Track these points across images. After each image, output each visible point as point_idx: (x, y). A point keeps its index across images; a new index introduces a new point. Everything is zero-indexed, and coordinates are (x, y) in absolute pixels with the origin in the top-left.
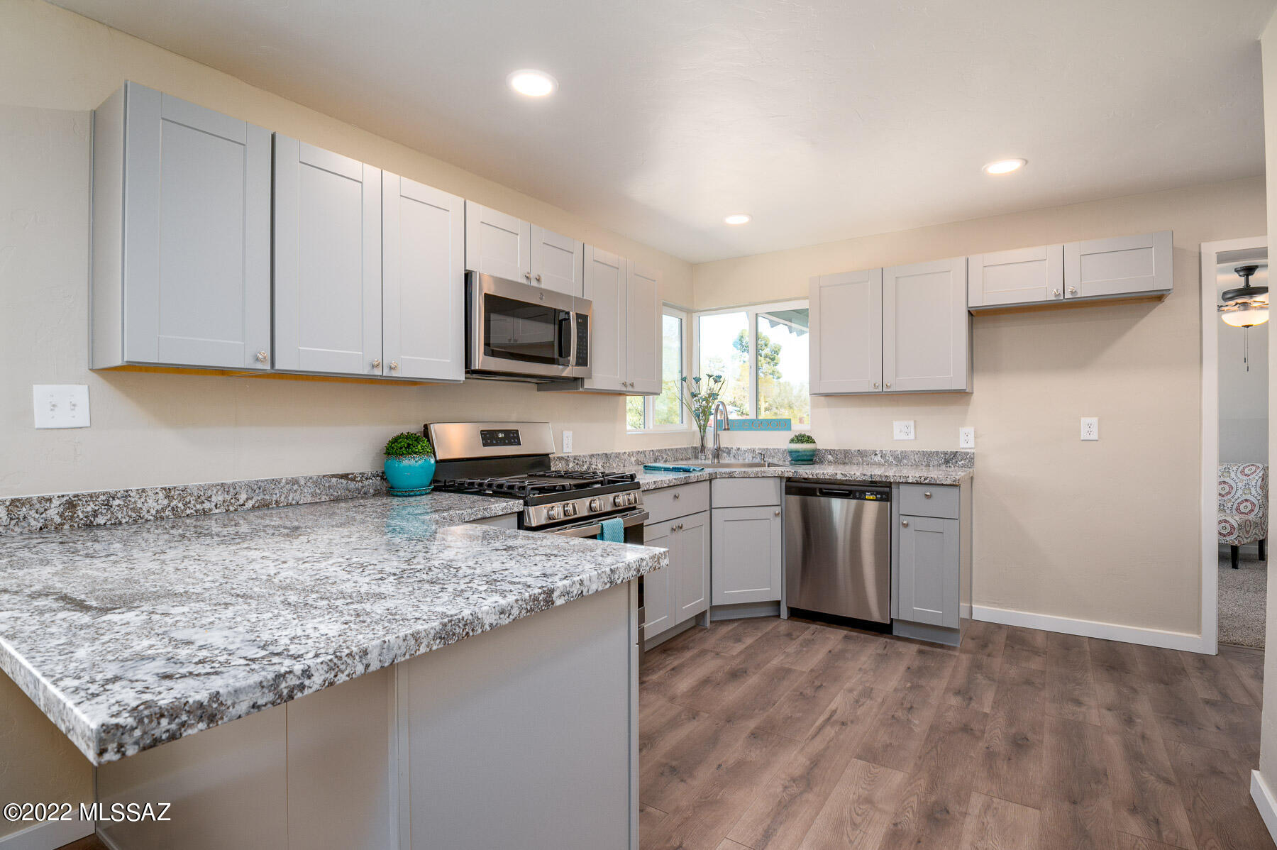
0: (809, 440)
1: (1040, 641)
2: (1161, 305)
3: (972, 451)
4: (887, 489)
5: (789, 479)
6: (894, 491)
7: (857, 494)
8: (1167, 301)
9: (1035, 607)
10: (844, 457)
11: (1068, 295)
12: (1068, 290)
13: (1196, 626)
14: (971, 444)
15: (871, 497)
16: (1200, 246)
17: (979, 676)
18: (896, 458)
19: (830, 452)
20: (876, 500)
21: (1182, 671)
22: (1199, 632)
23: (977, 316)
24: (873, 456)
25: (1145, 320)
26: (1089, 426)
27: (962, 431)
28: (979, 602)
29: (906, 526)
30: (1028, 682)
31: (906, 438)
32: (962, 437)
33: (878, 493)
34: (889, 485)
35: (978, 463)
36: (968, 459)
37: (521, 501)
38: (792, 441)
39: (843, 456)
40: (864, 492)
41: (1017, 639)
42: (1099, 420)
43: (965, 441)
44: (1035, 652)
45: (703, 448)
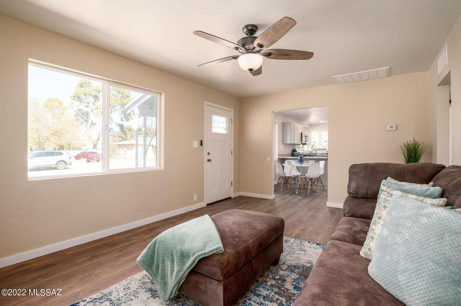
38: (327, 152)
45: (312, 153)
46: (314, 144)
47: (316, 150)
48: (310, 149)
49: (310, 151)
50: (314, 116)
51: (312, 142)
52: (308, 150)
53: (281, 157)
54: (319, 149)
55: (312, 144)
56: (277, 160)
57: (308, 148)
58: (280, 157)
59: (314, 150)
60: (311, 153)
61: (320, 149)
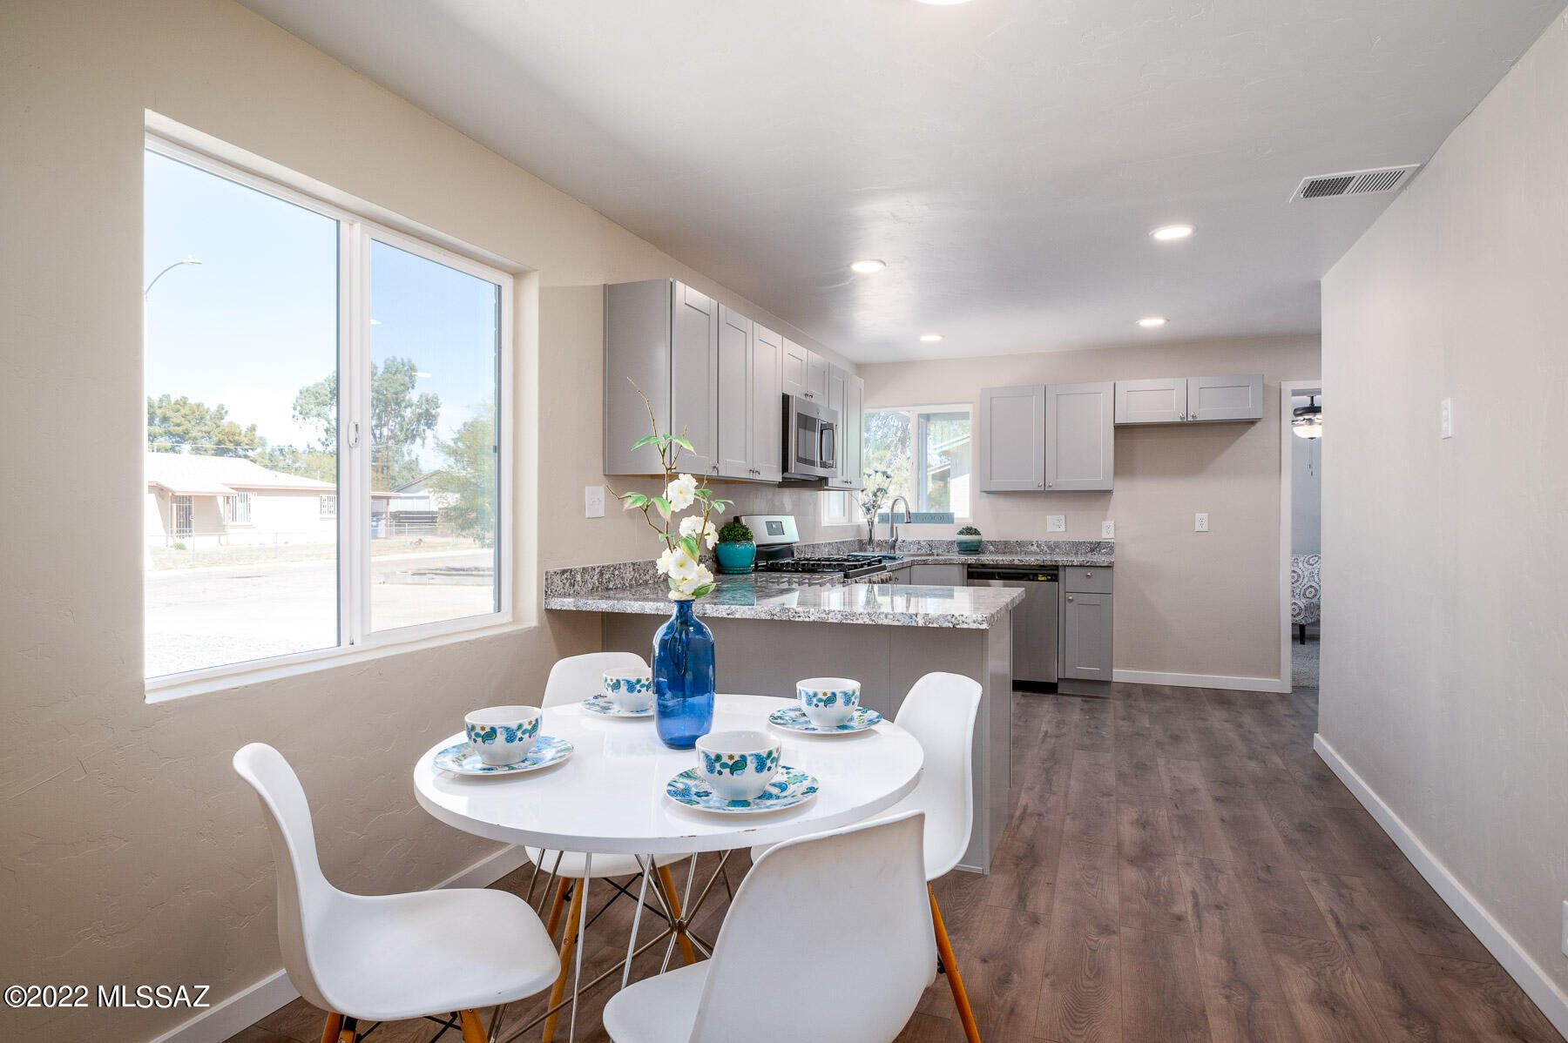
0: (976, 532)
1: (1168, 691)
2: (1253, 428)
3: (1113, 541)
4: (1056, 572)
5: (969, 566)
6: (1061, 573)
7: (1031, 577)
8: (1258, 425)
9: (1163, 669)
10: (1005, 547)
11: (1190, 419)
12: (1191, 413)
13: (1278, 674)
14: (1112, 536)
15: (1043, 579)
16: (1280, 383)
17: (1133, 711)
18: (1049, 547)
19: (992, 543)
20: (1047, 581)
21: (1270, 702)
22: (1279, 677)
23: (1121, 430)
24: (1030, 547)
25: (1242, 438)
26: (1201, 521)
27: (1105, 524)
28: (1118, 667)
29: (1071, 601)
30: (1167, 712)
31: (1058, 530)
32: (1104, 531)
33: (1048, 575)
34: (1057, 567)
35: (1117, 549)
36: (1109, 548)
37: (842, 574)
38: (961, 533)
39: (1003, 546)
40: (1037, 575)
41: (1151, 691)
42: (1209, 516)
43: (1107, 533)
44: (1167, 697)
45: (871, 541)
46: (885, 484)
47: (892, 519)
48: (861, 518)
49: (859, 527)
50: (877, 267)
51: (867, 470)
52: (850, 520)
53: (568, 603)
54: (910, 518)
55: (871, 484)
56: (530, 631)
57: (848, 510)
58: (559, 603)
59: (884, 519)
60: (866, 538)
61: (917, 515)
